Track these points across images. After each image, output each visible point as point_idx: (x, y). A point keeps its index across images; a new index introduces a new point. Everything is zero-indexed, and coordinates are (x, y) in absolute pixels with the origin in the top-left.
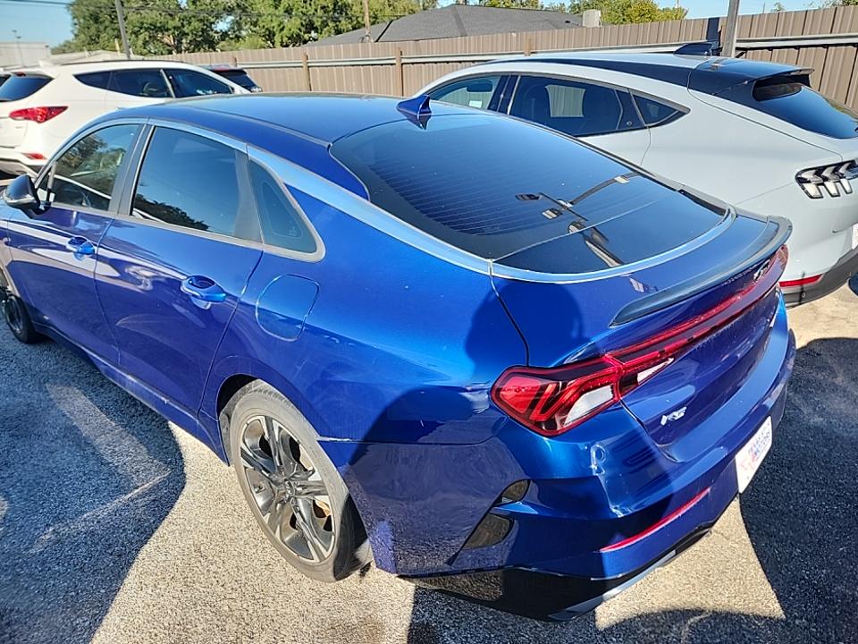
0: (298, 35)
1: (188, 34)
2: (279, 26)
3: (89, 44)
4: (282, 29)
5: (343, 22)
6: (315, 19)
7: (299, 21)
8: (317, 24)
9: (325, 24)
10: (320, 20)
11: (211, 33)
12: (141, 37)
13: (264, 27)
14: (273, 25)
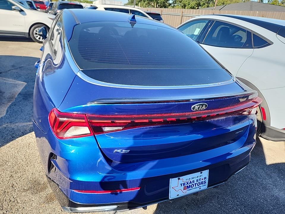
0: (194, 7)
1: (159, 3)
2: (188, 3)
3: (131, 3)
4: (189, 5)
5: (211, 4)
6: (201, 2)
7: (195, 3)
8: (201, 4)
9: (204, 4)
10: (203, 2)
11: (166, 3)
12: (145, 2)
13: (183, 3)
14: (186, 3)
